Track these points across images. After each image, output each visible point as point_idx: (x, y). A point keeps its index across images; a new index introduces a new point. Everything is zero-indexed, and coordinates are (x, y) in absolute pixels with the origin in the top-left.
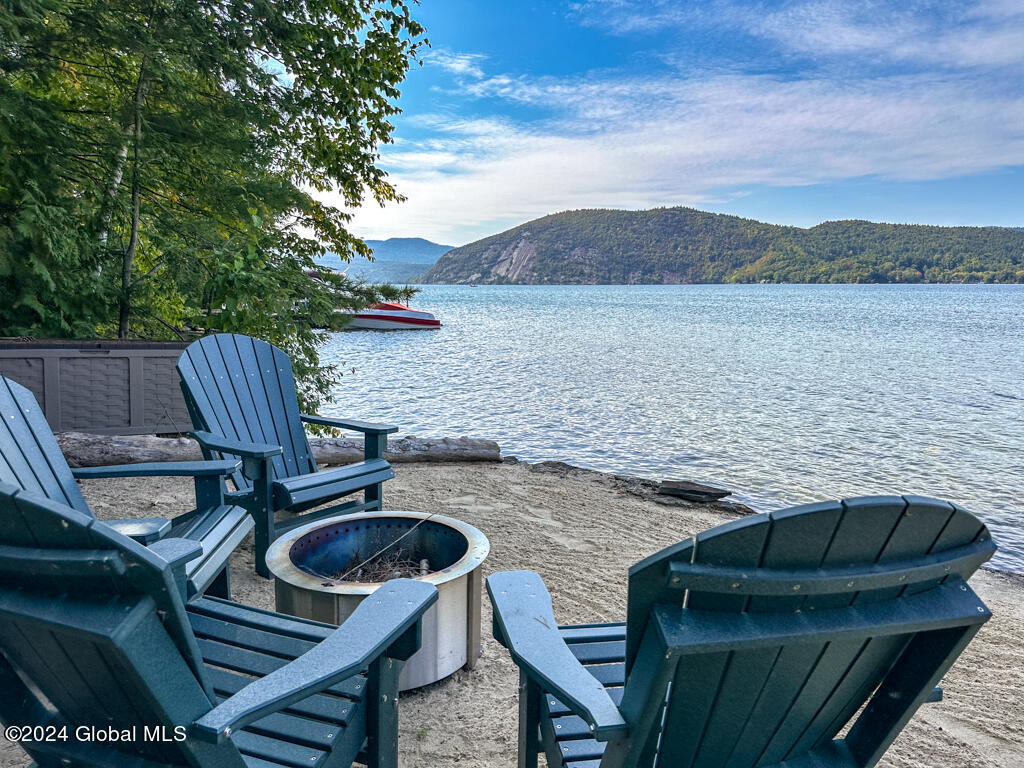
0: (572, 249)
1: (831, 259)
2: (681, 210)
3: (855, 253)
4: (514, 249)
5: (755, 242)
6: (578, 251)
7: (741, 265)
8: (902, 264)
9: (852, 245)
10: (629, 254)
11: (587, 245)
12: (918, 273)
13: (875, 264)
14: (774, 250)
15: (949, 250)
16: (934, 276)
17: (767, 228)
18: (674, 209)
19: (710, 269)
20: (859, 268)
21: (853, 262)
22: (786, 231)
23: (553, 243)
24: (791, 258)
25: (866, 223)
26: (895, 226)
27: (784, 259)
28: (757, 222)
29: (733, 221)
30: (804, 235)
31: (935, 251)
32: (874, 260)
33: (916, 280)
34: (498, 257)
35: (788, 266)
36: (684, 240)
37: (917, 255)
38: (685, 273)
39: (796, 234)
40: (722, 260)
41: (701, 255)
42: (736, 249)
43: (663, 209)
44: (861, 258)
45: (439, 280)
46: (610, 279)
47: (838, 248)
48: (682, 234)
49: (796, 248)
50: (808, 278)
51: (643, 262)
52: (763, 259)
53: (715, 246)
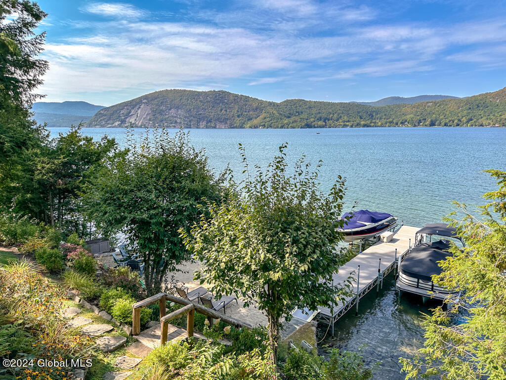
0: (170, 110)
1: (289, 117)
2: (223, 92)
3: (299, 114)
4: (138, 109)
5: (256, 109)
6: (173, 111)
7: (251, 119)
8: (318, 119)
9: (297, 110)
10: (199, 113)
11: (178, 108)
12: (324, 123)
13: (307, 119)
14: (265, 113)
15: (336, 113)
16: (330, 124)
17: (261, 102)
18: (219, 91)
19: (238, 121)
20: (300, 121)
21: (297, 118)
22: (270, 104)
23: (159, 106)
24: (272, 116)
25: (303, 100)
26: (315, 102)
27: (269, 117)
28: (257, 99)
29: (247, 98)
30: (278, 106)
31: (331, 113)
33: (323, 127)
34: (130, 113)
35: (271, 120)
36: (225, 107)
37: (324, 115)
38: (226, 123)
39: (274, 105)
40: (243, 117)
41: (233, 114)
42: (249, 112)
43: (214, 91)
44: (301, 117)
45: (96, 125)
46: (190, 125)
47: (292, 112)
48: (224, 104)
49: (274, 112)
50: (280, 126)
51: (206, 117)
52: (261, 116)
53: (239, 110)
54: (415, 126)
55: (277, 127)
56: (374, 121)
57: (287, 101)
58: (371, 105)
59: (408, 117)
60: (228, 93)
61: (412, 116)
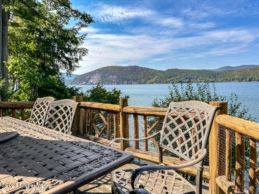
0: (110, 76)
1: (170, 78)
2: (136, 66)
3: (175, 76)
4: (94, 76)
5: (153, 74)
7: (150, 79)
8: (185, 79)
9: (174, 74)
10: (124, 77)
11: (113, 75)
14: (157, 76)
15: (195, 75)
16: (193, 81)
17: (155, 70)
18: (134, 66)
19: (143, 80)
20: (176, 80)
21: (175, 78)
22: (160, 71)
23: (105, 74)
24: (161, 77)
25: (177, 69)
26: (184, 70)
27: (159, 78)
28: (153, 69)
29: (148, 69)
30: (164, 72)
31: (192, 75)
32: (179, 78)
34: (90, 78)
36: (137, 74)
37: (189, 76)
38: (137, 81)
39: (162, 72)
40: (146, 78)
41: (141, 77)
42: (149, 76)
43: (131, 66)
45: (74, 84)
46: (119, 83)
47: (171, 75)
48: (136, 72)
49: (162, 75)
50: (165, 82)
51: (127, 79)
52: (155, 78)
53: (144, 75)
54: (240, 81)
55: (164, 83)
56: (217, 79)
57: (169, 70)
58: (214, 71)
59: (236, 77)
60: (138, 66)
61: (238, 76)
